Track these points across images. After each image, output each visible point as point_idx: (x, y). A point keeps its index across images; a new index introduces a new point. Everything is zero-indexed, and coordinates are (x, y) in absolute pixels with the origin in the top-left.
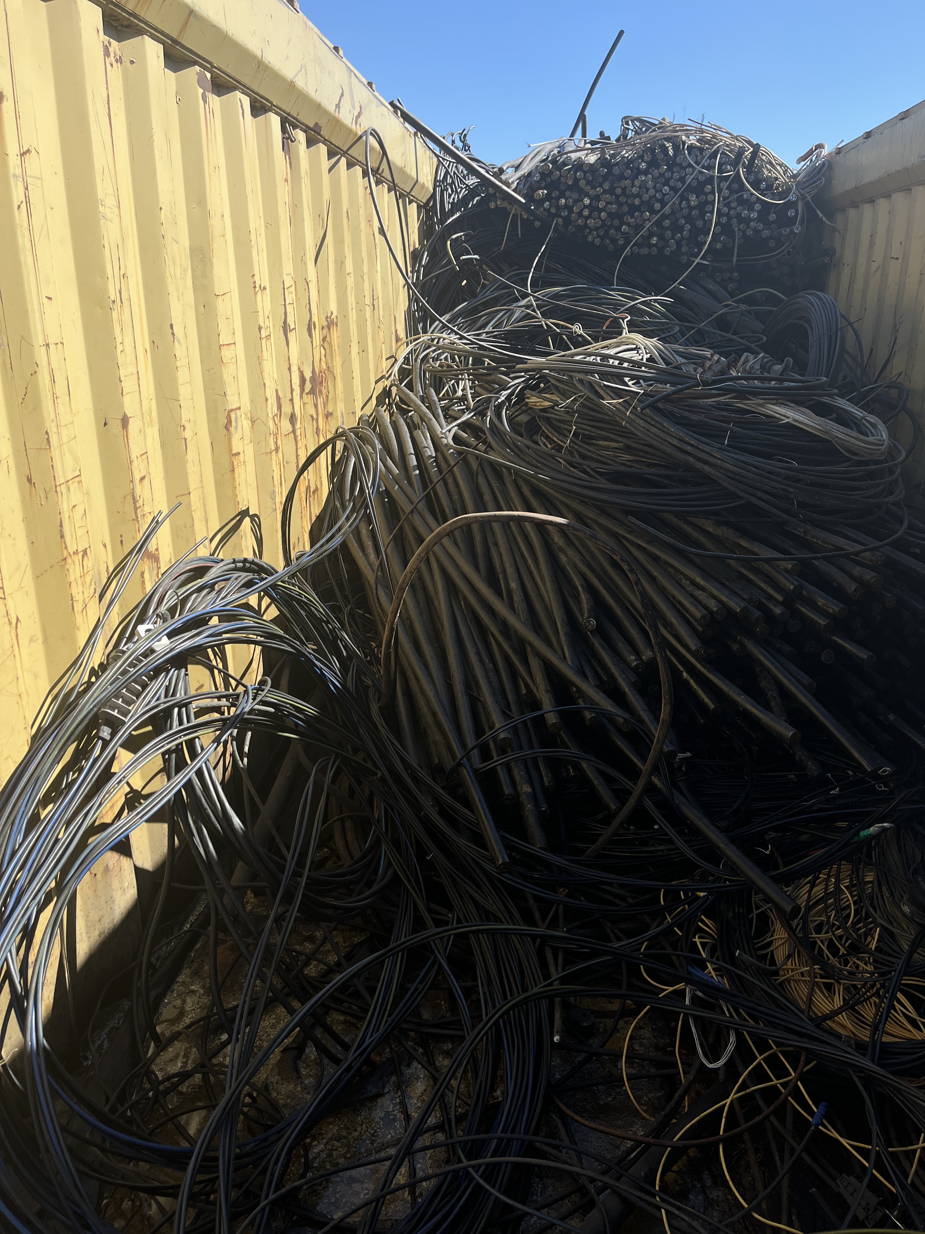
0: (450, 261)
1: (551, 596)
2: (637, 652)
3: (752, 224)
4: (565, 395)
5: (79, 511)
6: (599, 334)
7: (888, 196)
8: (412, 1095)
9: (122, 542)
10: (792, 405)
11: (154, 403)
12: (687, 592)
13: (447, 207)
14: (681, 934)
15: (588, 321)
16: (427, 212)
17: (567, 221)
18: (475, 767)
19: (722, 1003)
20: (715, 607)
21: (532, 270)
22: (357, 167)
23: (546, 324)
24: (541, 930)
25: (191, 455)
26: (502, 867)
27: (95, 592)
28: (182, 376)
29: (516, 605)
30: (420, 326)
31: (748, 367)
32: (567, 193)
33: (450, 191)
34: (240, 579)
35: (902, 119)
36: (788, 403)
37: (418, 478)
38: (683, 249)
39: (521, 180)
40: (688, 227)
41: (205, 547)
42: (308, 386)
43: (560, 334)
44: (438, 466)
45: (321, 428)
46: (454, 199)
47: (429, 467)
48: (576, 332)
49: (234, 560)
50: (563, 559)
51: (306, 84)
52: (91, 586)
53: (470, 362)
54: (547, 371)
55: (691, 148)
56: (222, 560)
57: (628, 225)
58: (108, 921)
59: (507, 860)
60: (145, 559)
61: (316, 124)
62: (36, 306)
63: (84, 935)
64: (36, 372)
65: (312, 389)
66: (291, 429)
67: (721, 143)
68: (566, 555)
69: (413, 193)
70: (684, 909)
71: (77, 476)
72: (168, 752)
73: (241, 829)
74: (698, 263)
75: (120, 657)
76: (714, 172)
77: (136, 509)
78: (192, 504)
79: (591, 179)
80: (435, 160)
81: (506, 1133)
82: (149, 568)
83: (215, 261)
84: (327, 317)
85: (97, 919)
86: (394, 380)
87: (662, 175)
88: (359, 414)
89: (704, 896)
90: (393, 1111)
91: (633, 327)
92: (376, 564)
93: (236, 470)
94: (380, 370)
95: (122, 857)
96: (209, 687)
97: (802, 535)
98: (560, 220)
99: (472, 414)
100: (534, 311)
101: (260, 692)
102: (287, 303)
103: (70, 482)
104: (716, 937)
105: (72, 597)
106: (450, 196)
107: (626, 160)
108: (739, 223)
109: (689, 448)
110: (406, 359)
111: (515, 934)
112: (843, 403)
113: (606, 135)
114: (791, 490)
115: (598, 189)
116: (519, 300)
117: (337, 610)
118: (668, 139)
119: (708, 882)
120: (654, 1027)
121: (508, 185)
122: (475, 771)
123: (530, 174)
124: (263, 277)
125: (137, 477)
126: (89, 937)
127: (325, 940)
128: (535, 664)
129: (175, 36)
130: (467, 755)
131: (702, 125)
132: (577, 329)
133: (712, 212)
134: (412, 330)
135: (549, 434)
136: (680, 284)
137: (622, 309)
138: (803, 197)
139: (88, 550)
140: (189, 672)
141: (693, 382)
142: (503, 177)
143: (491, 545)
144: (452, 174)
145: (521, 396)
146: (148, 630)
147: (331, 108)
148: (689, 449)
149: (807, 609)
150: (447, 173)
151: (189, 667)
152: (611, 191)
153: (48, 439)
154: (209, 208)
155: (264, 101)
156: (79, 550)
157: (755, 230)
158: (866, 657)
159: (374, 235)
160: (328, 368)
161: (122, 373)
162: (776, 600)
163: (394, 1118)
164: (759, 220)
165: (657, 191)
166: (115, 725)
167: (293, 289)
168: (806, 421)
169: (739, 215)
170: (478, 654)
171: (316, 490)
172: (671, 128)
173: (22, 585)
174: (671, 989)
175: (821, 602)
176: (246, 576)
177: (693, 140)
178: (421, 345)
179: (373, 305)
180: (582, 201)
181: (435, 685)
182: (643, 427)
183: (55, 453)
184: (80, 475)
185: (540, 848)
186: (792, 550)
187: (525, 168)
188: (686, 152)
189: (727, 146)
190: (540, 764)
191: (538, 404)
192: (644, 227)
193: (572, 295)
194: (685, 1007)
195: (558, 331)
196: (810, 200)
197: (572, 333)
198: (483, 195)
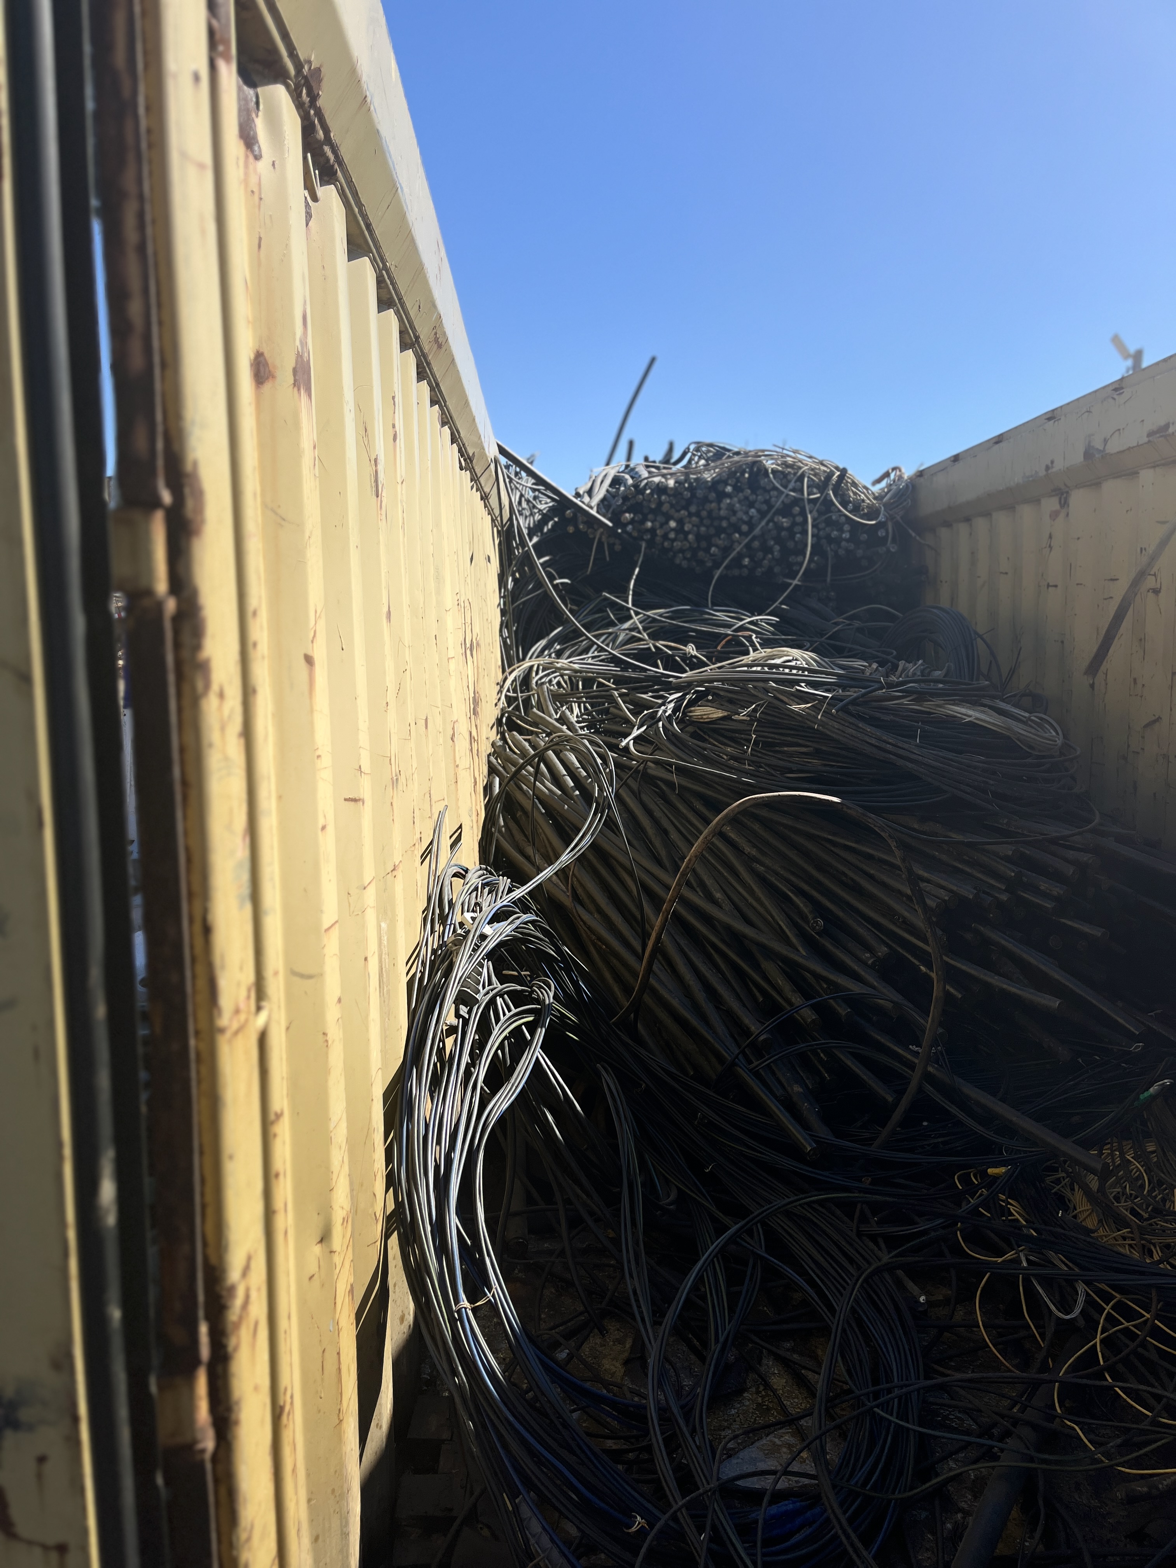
2: (869, 948)
3: (844, 544)
4: (741, 705)
6: (715, 655)
7: (987, 514)
10: (969, 705)
13: (525, 531)
14: (989, 1215)
15: (705, 641)
17: (653, 543)
18: (748, 1066)
20: (946, 895)
21: (631, 591)
23: (655, 647)
26: (811, 1153)
31: (910, 674)
32: (652, 517)
35: (996, 443)
36: (964, 704)
38: (777, 571)
39: (600, 505)
40: (777, 548)
43: (673, 656)
45: (479, 749)
46: (530, 523)
48: (689, 653)
50: (761, 868)
53: (581, 687)
54: (714, 683)
55: (774, 472)
57: (717, 546)
59: (815, 1147)
61: (474, 453)
65: (474, 708)
67: (806, 467)
68: (762, 864)
69: (499, 518)
70: (982, 1192)
74: (793, 584)
75: (462, 940)
76: (803, 493)
79: (674, 502)
84: (476, 639)
86: (504, 708)
87: (747, 498)
88: (491, 739)
93: (458, 781)
98: (647, 543)
99: (645, 727)
100: (639, 632)
106: (526, 520)
108: (830, 543)
114: (992, 782)
115: (683, 512)
116: (619, 624)
118: (747, 465)
121: (591, 508)
123: (607, 498)
128: (768, 965)
131: (783, 449)
132: (691, 649)
133: (806, 535)
135: (720, 745)
136: (781, 603)
138: (893, 519)
141: (877, 686)
142: (584, 500)
148: (887, 747)
149: (1029, 894)
152: (698, 514)
155: (457, 434)
157: (847, 550)
158: (1100, 934)
160: (479, 689)
162: (999, 888)
164: (848, 541)
165: (744, 514)
168: (988, 719)
169: (830, 537)
171: (478, 814)
172: (753, 453)
174: (1002, 1259)
175: (1043, 886)
177: (774, 465)
178: (524, 673)
180: (668, 524)
185: (829, 1136)
187: (598, 493)
188: (771, 476)
189: (813, 470)
191: (704, 717)
192: (734, 550)
194: (1025, 1269)
195: (670, 652)
196: (901, 521)
197: (685, 654)
198: (556, 519)
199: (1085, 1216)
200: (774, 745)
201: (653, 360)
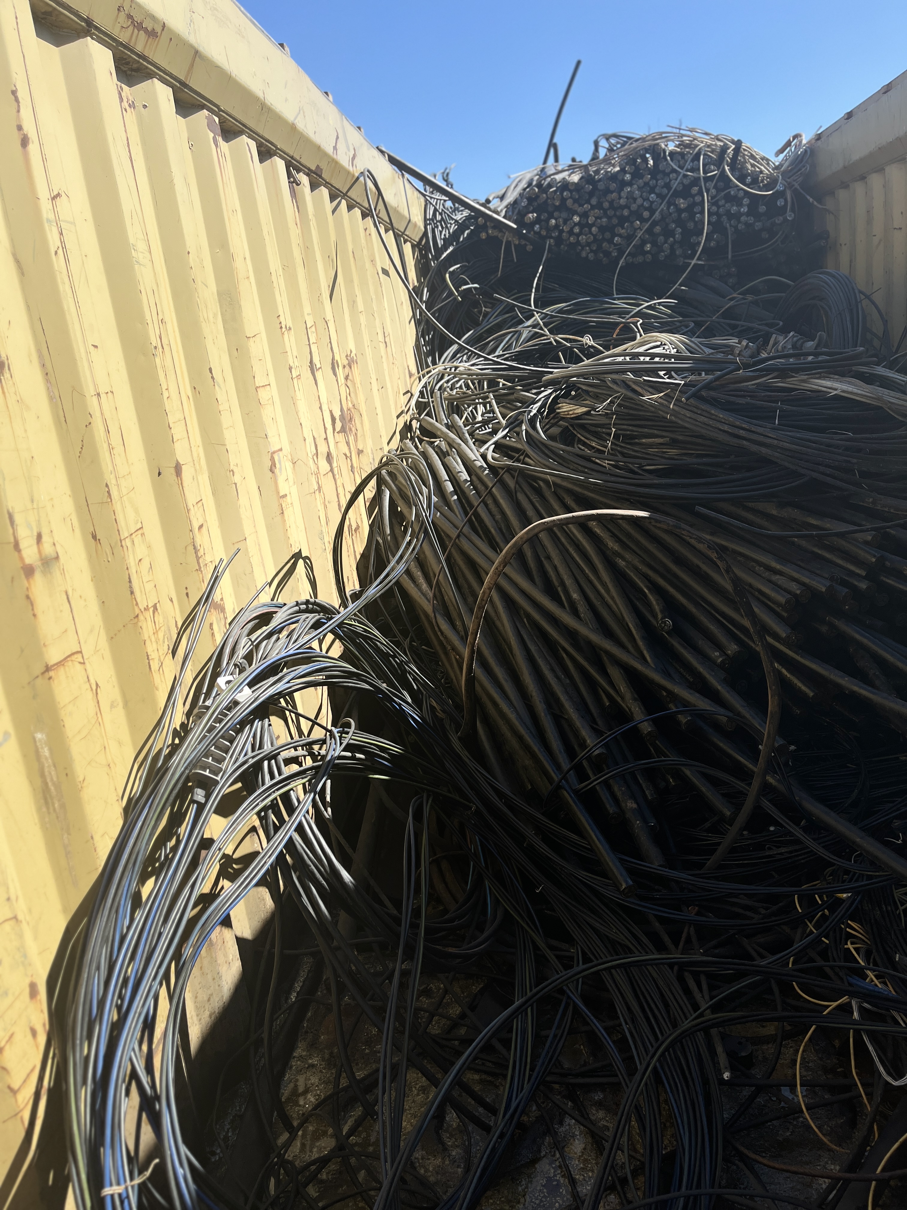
0: (451, 293)
1: (618, 601)
2: (719, 647)
3: (743, 218)
4: (600, 398)
5: (145, 564)
6: (610, 343)
7: (881, 169)
8: (571, 1155)
9: (187, 594)
10: (836, 377)
11: (201, 450)
12: (763, 578)
13: (440, 243)
14: (827, 942)
15: (598, 331)
16: (420, 251)
17: (559, 240)
18: (574, 788)
19: (895, 1013)
20: (798, 589)
21: (534, 290)
22: (356, 209)
23: (556, 341)
24: (677, 956)
25: (243, 501)
26: (626, 891)
27: (169, 649)
28: (226, 420)
29: (582, 615)
30: (429, 360)
31: (780, 348)
32: (556, 214)
33: (440, 228)
34: (308, 620)
35: (885, 93)
36: (832, 376)
37: (457, 503)
38: (677, 253)
39: (508, 209)
40: (679, 230)
41: (266, 593)
42: (338, 425)
43: (571, 348)
44: (475, 488)
45: (355, 465)
46: (445, 235)
47: (467, 491)
48: (586, 344)
49: (297, 602)
50: (622, 563)
51: (305, 126)
52: (164, 642)
54: (575, 379)
55: (672, 154)
56: (285, 604)
57: (620, 236)
58: (217, 999)
59: (631, 882)
60: (212, 610)
61: (318, 166)
62: (83, 355)
63: (195, 1018)
64: (90, 423)
65: (343, 426)
66: (329, 468)
67: (702, 145)
68: (623, 558)
69: (407, 233)
70: (823, 915)
71: (140, 529)
72: (265, 809)
73: (351, 882)
74: (695, 265)
75: (204, 714)
76: (700, 173)
77: (198, 558)
78: (249, 550)
79: (577, 197)
80: (422, 199)
81: (691, 1189)
82: (217, 619)
83: (243, 303)
84: (347, 356)
85: (206, 999)
86: (413, 414)
87: (646, 184)
88: (386, 449)
89: (849, 897)
90: (555, 1175)
91: (647, 328)
92: (430, 594)
93: (285, 512)
94: (399, 406)
95: (223, 928)
96: (284, 738)
97: (871, 505)
98: (552, 241)
99: (507, 430)
100: (541, 329)
101: (343, 735)
102: (311, 343)
103: (134, 535)
104: (869, 942)
105: (148, 656)
106: (441, 232)
107: (609, 174)
108: (729, 219)
109: (741, 431)
110: (421, 392)
111: (651, 965)
112: (881, 370)
113: (578, 160)
114: (855, 461)
115: (585, 206)
116: (523, 322)
117: (398, 644)
118: (647, 150)
119: (843, 882)
120: (817, 1048)
121: (497, 213)
122: (576, 792)
123: (515, 202)
124: (287, 320)
125: (196, 526)
126: (200, 1020)
127: (446, 992)
128: (615, 673)
129: (182, 78)
130: (564, 778)
131: (680, 129)
132: (588, 340)
133: (702, 212)
134: (422, 364)
135: (586, 440)
136: (681, 285)
137: (628, 316)
138: (790, 186)
139: (158, 605)
140: (271, 722)
141: (732, 367)
142: (491, 205)
143: (543, 559)
144: (440, 211)
145: (553, 408)
146: (228, 682)
147: (329, 150)
148: (742, 433)
149: (893, 581)
150: (436, 210)
151: (271, 717)
152: (599, 206)
153: (109, 492)
154: (232, 251)
155: (270, 145)
156: (149, 606)
157: (746, 224)
159: (378, 273)
160: (354, 406)
161: (171, 419)
162: (858, 575)
163: (557, 1185)
164: (748, 214)
165: (644, 200)
166: (208, 785)
167: (313, 329)
168: (855, 391)
169: (728, 213)
170: (552, 670)
171: (358, 527)
172: (650, 138)
173: (97, 649)
174: (835, 1004)
176: (313, 618)
177: (671, 147)
178: (434, 378)
179: (386, 342)
180: (572, 219)
181: (515, 708)
182: (690, 418)
183: (118, 507)
184: (142, 527)
185: (660, 866)
186: (864, 523)
187: (510, 196)
188: (668, 158)
189: (709, 146)
190: (638, 776)
191: (571, 413)
192: (636, 236)
193: (577, 308)
194: (855, 1022)
195: (569, 345)
196: (798, 187)
197: (583, 345)
198: (472, 228)
200: (635, 437)
201: (579, 63)
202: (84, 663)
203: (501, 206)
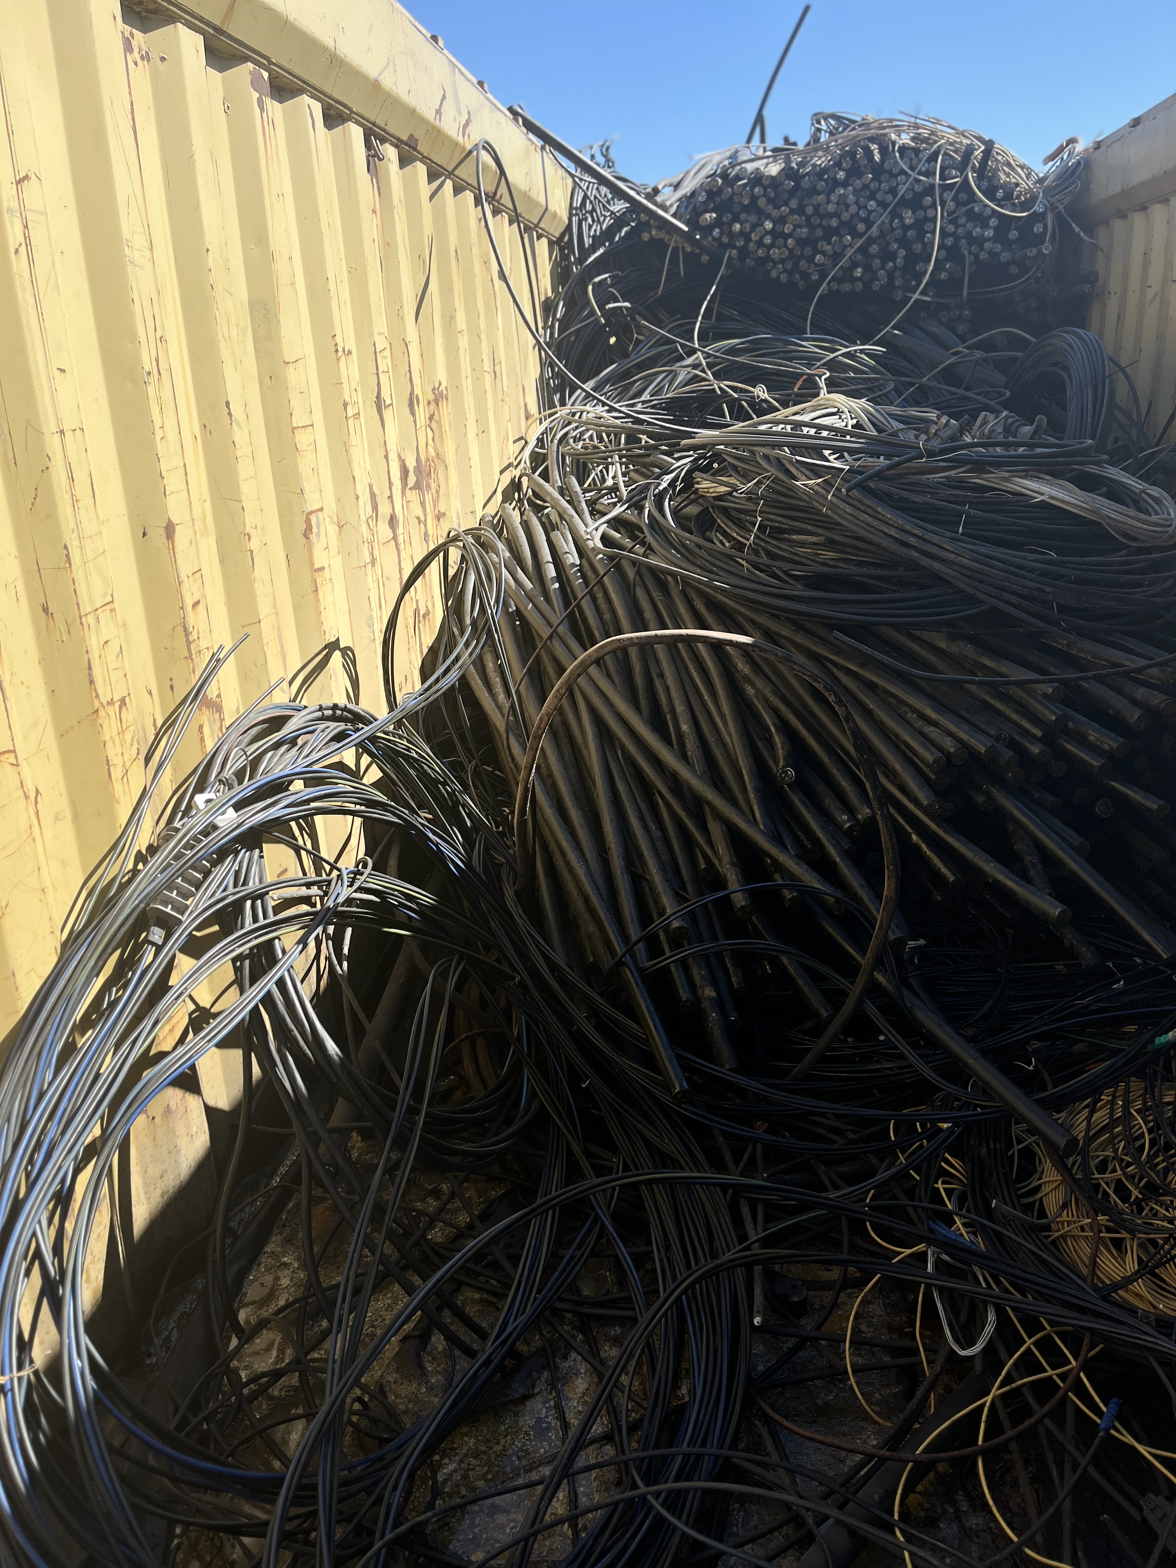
0: (592, 313)
1: (735, 740)
2: (850, 810)
3: (987, 245)
4: (745, 477)
5: (113, 647)
6: (789, 398)
7: (1165, 201)
8: (570, 1395)
9: (172, 687)
10: (1048, 477)
11: (208, 506)
12: (914, 728)
13: (588, 242)
14: (918, 1178)
15: (774, 382)
16: (561, 250)
17: (744, 252)
18: (641, 966)
19: (976, 1269)
20: (952, 747)
21: (700, 318)
22: (468, 192)
23: (720, 388)
24: (734, 1178)
25: (260, 571)
26: (679, 1096)
27: (138, 754)
28: (244, 469)
29: (689, 753)
30: (556, 398)
31: (986, 431)
32: (743, 216)
33: (590, 220)
34: (328, 730)
36: (1042, 476)
37: (558, 593)
38: (896, 283)
39: (682, 203)
40: (903, 252)
41: (283, 690)
42: (412, 479)
43: (738, 400)
44: (584, 576)
45: (430, 532)
46: (595, 231)
47: (572, 578)
48: (758, 397)
49: (321, 707)
50: (750, 691)
51: (395, 84)
52: (132, 745)
53: (623, 441)
54: (722, 447)
55: (903, 149)
56: (306, 707)
57: (824, 253)
58: (172, 1177)
59: (686, 1087)
60: (204, 709)
61: (411, 136)
62: (44, 381)
63: (142, 1196)
64: (47, 468)
65: (417, 481)
66: (391, 535)
67: (943, 141)
68: (753, 685)
69: (542, 225)
70: (921, 1146)
71: (109, 603)
72: (240, 958)
73: (338, 1055)
74: (917, 300)
75: (172, 836)
76: (935, 179)
77: (189, 643)
78: (264, 636)
79: (773, 195)
80: (570, 181)
81: (694, 1446)
82: (209, 720)
83: (282, 318)
84: (434, 389)
85: (158, 1174)
86: (525, 469)
87: (865, 186)
88: (479, 514)
89: (948, 1128)
90: (547, 1417)
91: (833, 386)
92: (507, 705)
93: (319, 590)
94: (506, 456)
95: (187, 1094)
96: (295, 872)
97: (1065, 648)
98: (734, 252)
99: (626, 506)
100: (703, 371)
101: (358, 877)
102: (380, 372)
103: (99, 611)
104: (966, 1181)
105: (108, 760)
106: (590, 227)
107: (818, 169)
108: (970, 244)
109: (911, 539)
110: (540, 441)
111: (701, 1184)
112: (1115, 473)
113: (792, 140)
114: (1049, 589)
115: (783, 209)
116: (684, 359)
117: (456, 768)
118: (872, 139)
119: (952, 1109)
120: (887, 1301)
121: (665, 209)
122: (641, 971)
123: (693, 194)
124: (347, 337)
125: (189, 602)
126: (149, 1198)
127: (453, 1195)
128: (716, 829)
129: (218, 23)
130: (631, 951)
131: (916, 118)
132: (761, 392)
133: (933, 232)
134: (547, 403)
135: (726, 528)
136: (894, 328)
137: (818, 364)
138: (1053, 208)
139: (127, 699)
140: (264, 854)
141: (914, 453)
142: (659, 199)
143: (654, 676)
144: (592, 198)
145: (689, 480)
146: (208, 801)
147: (429, 114)
148: (912, 540)
149: (1074, 746)
150: (586, 197)
151: (265, 846)
152: (800, 210)
153: (67, 556)
154: (272, 248)
155: (342, 108)
156: (115, 700)
157: (991, 253)
158: (1156, 807)
159: (492, 280)
160: (438, 454)
161: (164, 466)
162: (1034, 736)
163: (547, 1428)
164: (995, 239)
165: (860, 208)
166: (169, 925)
167: (387, 353)
168: (1067, 498)
169: (969, 235)
170: (642, 818)
171: (427, 613)
172: (876, 124)
173: (42, 747)
174: (908, 1251)
175: (1093, 736)
176: (336, 727)
177: (905, 139)
178: (559, 422)
179: (495, 372)
180: (762, 225)
181: (586, 861)
182: (850, 514)
183: (78, 573)
184: (112, 601)
185: (729, 1070)
186: (1052, 669)
187: (687, 186)
188: (897, 155)
189: (951, 144)
190: (726, 959)
191: (711, 490)
192: (845, 256)
193: (753, 348)
194: (928, 1276)
195: (736, 395)
196: (1063, 211)
197: (753, 397)
198: (633, 224)
199: (1048, 1190)
200: (782, 531)
202: (17, 765)
203: (671, 198)
